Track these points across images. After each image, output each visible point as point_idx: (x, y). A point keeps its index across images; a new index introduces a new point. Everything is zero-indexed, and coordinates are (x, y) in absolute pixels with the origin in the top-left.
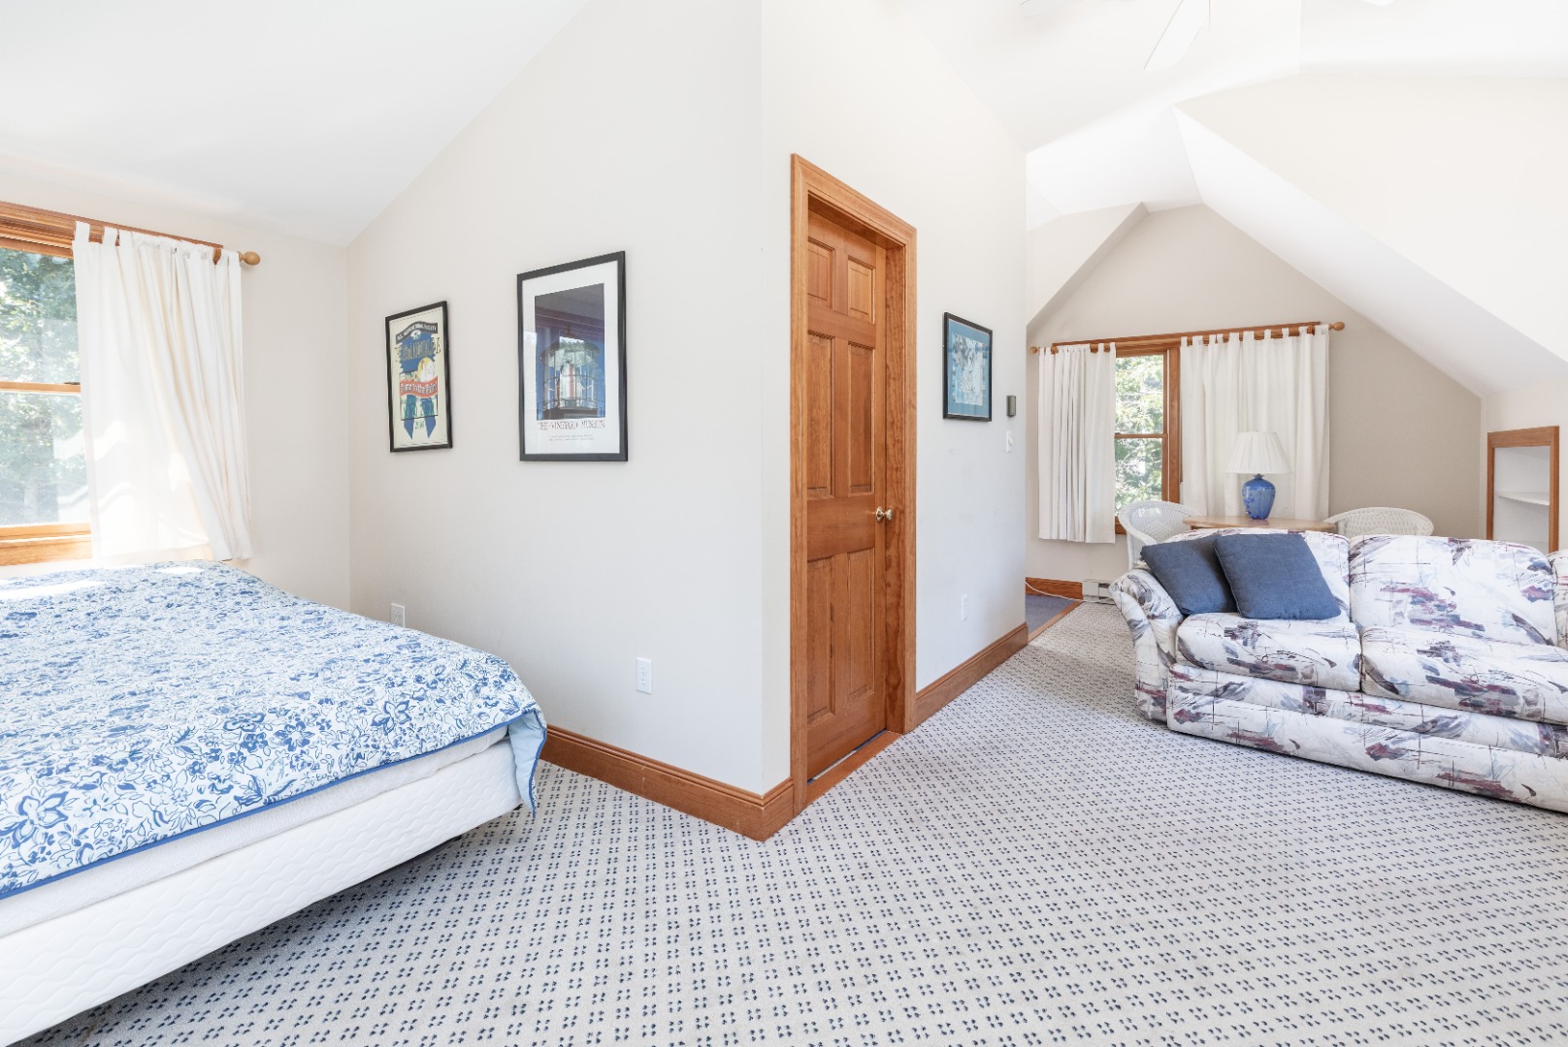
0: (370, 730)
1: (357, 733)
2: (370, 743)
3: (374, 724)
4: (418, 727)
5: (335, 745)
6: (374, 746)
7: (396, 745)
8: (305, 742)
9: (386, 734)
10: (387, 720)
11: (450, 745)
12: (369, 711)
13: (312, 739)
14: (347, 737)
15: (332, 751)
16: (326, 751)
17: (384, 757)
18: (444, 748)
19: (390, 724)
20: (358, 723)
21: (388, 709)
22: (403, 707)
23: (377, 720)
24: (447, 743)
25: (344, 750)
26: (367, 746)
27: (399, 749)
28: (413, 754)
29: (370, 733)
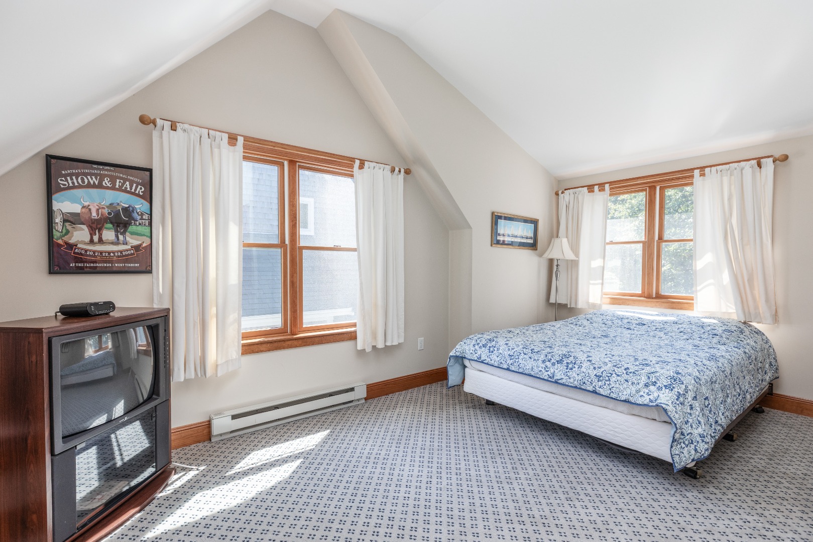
0: (593, 376)
1: (587, 375)
2: (590, 380)
3: (596, 375)
4: (613, 386)
5: (578, 374)
6: (591, 383)
7: (600, 388)
8: (571, 369)
9: (598, 381)
10: (601, 376)
11: (623, 401)
12: (596, 370)
13: (574, 369)
14: (583, 374)
15: (576, 376)
16: (574, 375)
17: (594, 389)
18: (620, 400)
19: (601, 378)
20: (590, 372)
21: (603, 373)
22: (610, 375)
23: (597, 374)
24: (622, 399)
25: (580, 378)
26: (588, 381)
27: (600, 389)
28: (606, 395)
29: (592, 377)
